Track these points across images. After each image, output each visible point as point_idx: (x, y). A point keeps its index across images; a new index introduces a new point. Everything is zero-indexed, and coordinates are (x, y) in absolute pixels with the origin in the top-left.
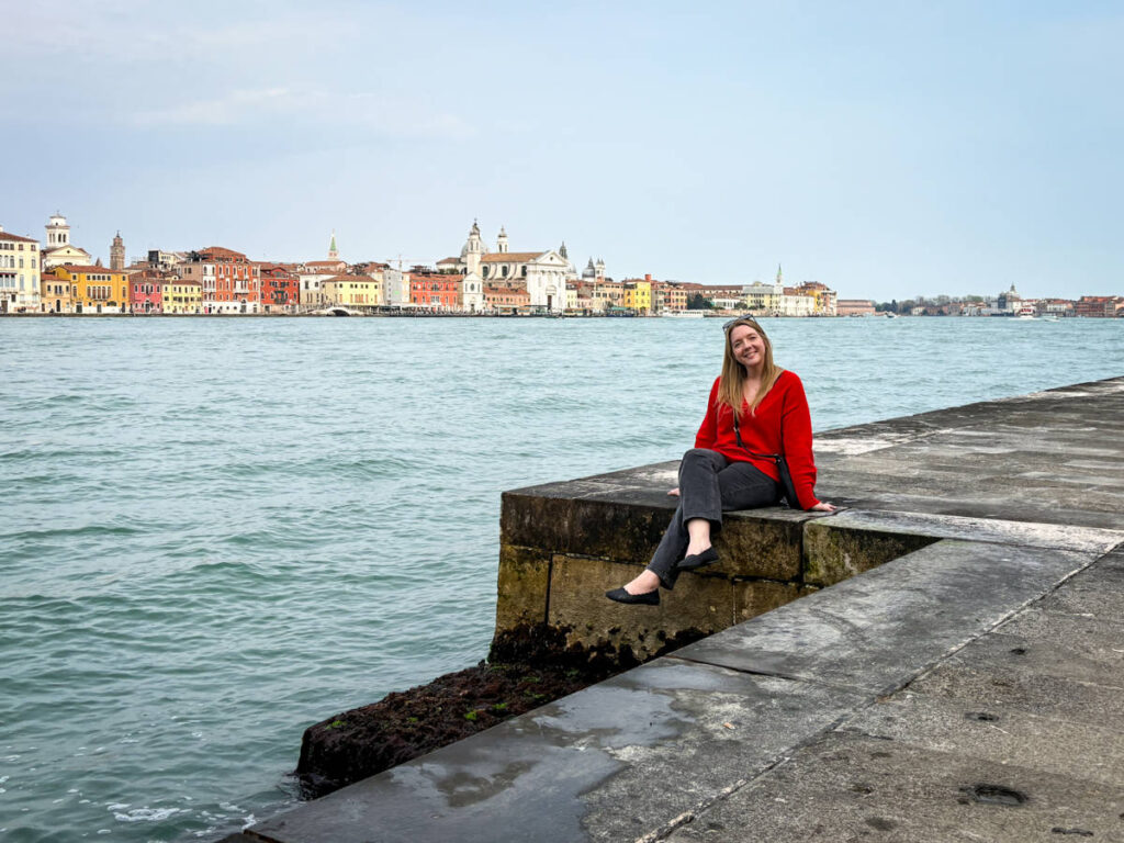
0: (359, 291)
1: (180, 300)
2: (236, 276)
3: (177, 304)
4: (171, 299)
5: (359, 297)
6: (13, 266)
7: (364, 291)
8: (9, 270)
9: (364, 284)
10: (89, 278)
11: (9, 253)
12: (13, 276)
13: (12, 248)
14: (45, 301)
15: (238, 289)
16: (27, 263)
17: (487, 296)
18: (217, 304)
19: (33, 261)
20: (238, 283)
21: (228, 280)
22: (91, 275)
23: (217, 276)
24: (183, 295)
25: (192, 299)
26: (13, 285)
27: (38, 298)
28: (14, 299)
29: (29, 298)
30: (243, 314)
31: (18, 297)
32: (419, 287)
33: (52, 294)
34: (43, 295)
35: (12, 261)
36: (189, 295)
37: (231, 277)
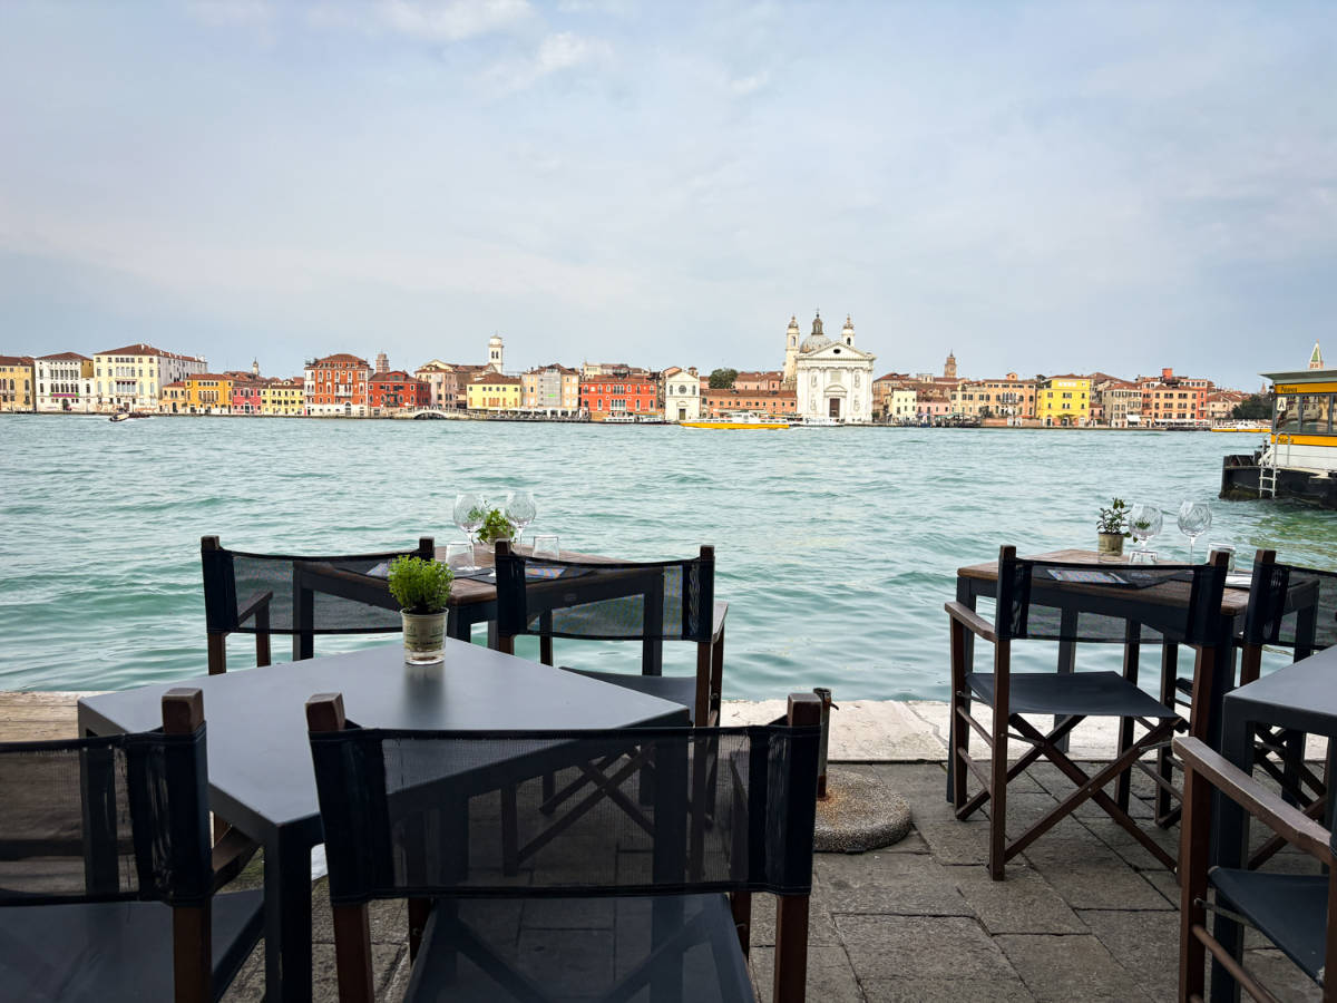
0: (494, 394)
1: (280, 402)
2: (337, 380)
3: (277, 407)
4: (269, 402)
5: (494, 402)
6: (133, 375)
7: (501, 395)
8: (130, 378)
9: (501, 386)
10: (200, 384)
11: (130, 365)
12: (134, 383)
13: (133, 361)
14: (162, 403)
15: (342, 392)
16: (146, 372)
17: (709, 399)
18: (317, 407)
19: (151, 371)
20: (342, 387)
21: (329, 384)
22: (202, 382)
23: (316, 381)
24: (283, 398)
25: (293, 402)
26: (133, 390)
27: (155, 401)
28: (134, 402)
29: (147, 401)
30: (348, 417)
31: (137, 401)
32: (593, 389)
33: (168, 398)
34: (161, 398)
35: (133, 371)
36: (289, 399)
37: (332, 381)
